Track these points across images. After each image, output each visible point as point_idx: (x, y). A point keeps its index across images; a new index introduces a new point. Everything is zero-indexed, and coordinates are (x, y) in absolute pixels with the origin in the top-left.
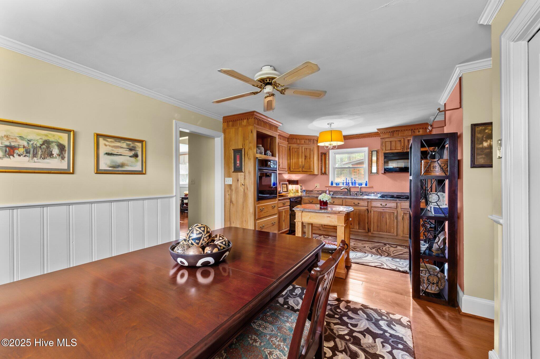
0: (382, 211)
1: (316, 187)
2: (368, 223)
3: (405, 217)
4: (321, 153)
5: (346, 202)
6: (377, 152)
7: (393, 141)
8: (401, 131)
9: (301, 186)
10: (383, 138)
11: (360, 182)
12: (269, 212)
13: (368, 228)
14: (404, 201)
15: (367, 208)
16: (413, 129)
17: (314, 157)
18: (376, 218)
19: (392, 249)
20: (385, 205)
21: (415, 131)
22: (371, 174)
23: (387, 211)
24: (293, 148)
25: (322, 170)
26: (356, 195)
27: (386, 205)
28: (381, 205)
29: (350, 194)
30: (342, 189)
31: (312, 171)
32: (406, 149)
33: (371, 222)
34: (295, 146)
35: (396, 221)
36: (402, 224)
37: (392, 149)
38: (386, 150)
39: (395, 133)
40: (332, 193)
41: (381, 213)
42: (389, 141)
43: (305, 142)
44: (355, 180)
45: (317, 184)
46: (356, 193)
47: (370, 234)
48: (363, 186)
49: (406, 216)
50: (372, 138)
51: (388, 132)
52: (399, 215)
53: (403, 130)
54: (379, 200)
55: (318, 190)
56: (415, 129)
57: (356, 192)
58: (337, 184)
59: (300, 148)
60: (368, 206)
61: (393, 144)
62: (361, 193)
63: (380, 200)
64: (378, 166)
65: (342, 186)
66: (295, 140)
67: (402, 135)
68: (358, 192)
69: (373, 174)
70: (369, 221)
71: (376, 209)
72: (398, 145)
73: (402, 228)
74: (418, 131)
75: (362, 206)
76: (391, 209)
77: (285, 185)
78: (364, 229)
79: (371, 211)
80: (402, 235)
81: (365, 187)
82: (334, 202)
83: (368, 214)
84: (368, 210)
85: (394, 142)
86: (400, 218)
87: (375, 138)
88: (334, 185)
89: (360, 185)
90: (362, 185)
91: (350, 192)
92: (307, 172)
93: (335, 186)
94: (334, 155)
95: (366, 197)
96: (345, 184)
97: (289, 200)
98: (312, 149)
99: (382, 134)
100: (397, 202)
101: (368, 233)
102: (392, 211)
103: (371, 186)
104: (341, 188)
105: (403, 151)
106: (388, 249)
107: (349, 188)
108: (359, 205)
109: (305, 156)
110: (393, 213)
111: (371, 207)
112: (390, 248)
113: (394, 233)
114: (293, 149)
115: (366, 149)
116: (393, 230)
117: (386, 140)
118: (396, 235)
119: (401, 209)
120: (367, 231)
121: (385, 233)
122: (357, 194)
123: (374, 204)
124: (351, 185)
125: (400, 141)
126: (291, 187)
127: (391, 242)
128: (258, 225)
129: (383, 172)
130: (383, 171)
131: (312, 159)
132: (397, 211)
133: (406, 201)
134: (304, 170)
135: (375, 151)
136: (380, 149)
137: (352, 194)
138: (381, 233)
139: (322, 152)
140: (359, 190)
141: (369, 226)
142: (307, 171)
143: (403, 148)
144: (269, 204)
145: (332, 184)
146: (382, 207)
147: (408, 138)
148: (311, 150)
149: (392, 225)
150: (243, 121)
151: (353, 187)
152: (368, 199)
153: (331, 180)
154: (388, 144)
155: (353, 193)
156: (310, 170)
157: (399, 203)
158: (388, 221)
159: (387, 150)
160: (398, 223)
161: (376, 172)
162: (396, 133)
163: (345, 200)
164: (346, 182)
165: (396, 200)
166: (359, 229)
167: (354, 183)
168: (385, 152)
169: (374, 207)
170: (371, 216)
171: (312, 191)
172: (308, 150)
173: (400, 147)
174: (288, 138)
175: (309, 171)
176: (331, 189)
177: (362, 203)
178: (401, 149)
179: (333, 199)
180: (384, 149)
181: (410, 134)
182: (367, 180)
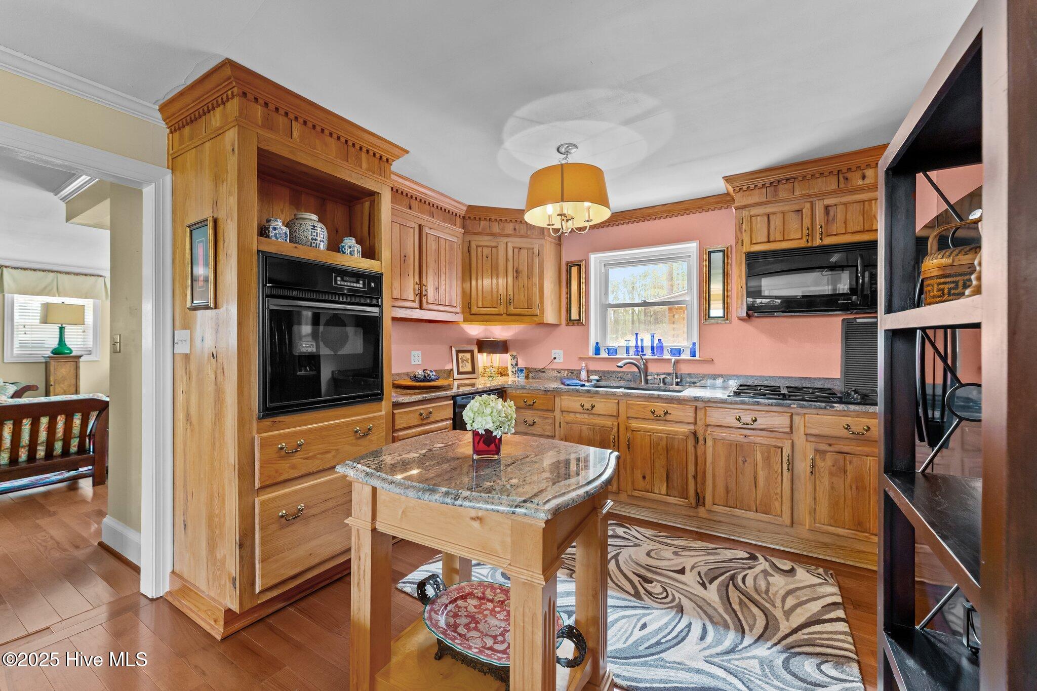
0: (741, 439)
1: (555, 358)
2: (695, 477)
3: (819, 462)
4: (567, 263)
5: (628, 406)
6: (725, 253)
7: (775, 213)
8: (801, 178)
9: (514, 357)
10: (744, 207)
11: (676, 344)
12: (333, 453)
13: (697, 494)
14: (816, 408)
15: (692, 427)
16: (844, 170)
17: (543, 272)
18: (722, 463)
19: (779, 583)
20: (750, 421)
21: (849, 175)
22: (707, 323)
23: (758, 440)
24: (477, 246)
25: (569, 310)
26: (665, 384)
27: (756, 420)
28: (739, 420)
29: (646, 381)
30: (621, 367)
31: (535, 313)
32: (818, 236)
33: (704, 473)
34: (485, 240)
35: (789, 477)
36: (810, 487)
37: (771, 239)
38: (752, 244)
39: (781, 187)
40: (597, 377)
41: (738, 446)
42: (762, 215)
43: (515, 229)
44: (660, 340)
45: (558, 351)
46: (664, 379)
47: (702, 511)
48: (683, 357)
49: (824, 460)
50: (710, 213)
51: (760, 185)
52: (798, 456)
53: (809, 177)
54: (731, 403)
55: (559, 367)
56: (849, 169)
57: (664, 376)
58: (611, 351)
59: (499, 247)
60: (695, 423)
61: (776, 221)
62: (677, 377)
63: (736, 403)
64: (727, 296)
65: (625, 356)
66: (485, 222)
67: (804, 192)
68: (669, 374)
69: (712, 321)
70: (699, 469)
71: (722, 434)
72: (794, 223)
73: (809, 499)
74: (859, 174)
75: (677, 422)
76: (773, 435)
77: (468, 355)
78: (684, 495)
79: (705, 439)
80: (810, 526)
81: (690, 360)
82: (593, 407)
83: (695, 447)
84: (695, 434)
85: (778, 215)
86: (802, 467)
87: (717, 212)
88: (604, 354)
89: (674, 355)
90: (680, 354)
91: (646, 376)
92: (522, 317)
93: (606, 356)
94: (603, 270)
95: (689, 392)
96: (632, 351)
97: (452, 402)
98: (536, 251)
99: (739, 195)
100: (793, 411)
101: (696, 507)
102: (773, 442)
103: (707, 356)
104: (619, 364)
105: (810, 244)
106: (763, 585)
107: (644, 364)
108: (668, 417)
109: (517, 271)
110: (778, 447)
111: (707, 426)
112: (770, 579)
113: (781, 516)
114: (480, 249)
115: (692, 247)
116: (777, 504)
117: (752, 213)
118: (788, 522)
119: (806, 435)
120: (693, 502)
121: (751, 514)
122: (667, 380)
123: (716, 416)
124: (648, 355)
125: (800, 211)
126: (483, 359)
127: (771, 543)
128: (262, 512)
129: (744, 314)
130: (742, 309)
131: (536, 280)
132: (793, 442)
133: (825, 408)
134: (512, 309)
135: (720, 251)
136: (733, 244)
137: (652, 382)
138: (738, 512)
139: (569, 260)
140: (670, 369)
141: (699, 486)
142: (523, 313)
143: (810, 235)
144: (335, 426)
145: (597, 351)
146: (741, 426)
147: (828, 202)
148: (533, 253)
149: (776, 488)
150: (214, 116)
151: (656, 359)
152: (696, 399)
153: (594, 337)
154: (760, 225)
155: (656, 376)
156: (530, 312)
157: (798, 414)
158: (761, 475)
159: (754, 244)
160: (796, 481)
161: (721, 314)
162: (786, 186)
163: (624, 401)
164: (637, 347)
165: (789, 406)
166: (667, 495)
167: (657, 347)
168: (748, 250)
169: (714, 426)
170: (705, 453)
171: (542, 371)
172: (524, 253)
173: (801, 230)
174: (464, 217)
175: (526, 313)
176: (593, 366)
177: (677, 412)
178: (801, 238)
179: (592, 397)
180: (747, 240)
181: (834, 188)
182: (696, 339)
